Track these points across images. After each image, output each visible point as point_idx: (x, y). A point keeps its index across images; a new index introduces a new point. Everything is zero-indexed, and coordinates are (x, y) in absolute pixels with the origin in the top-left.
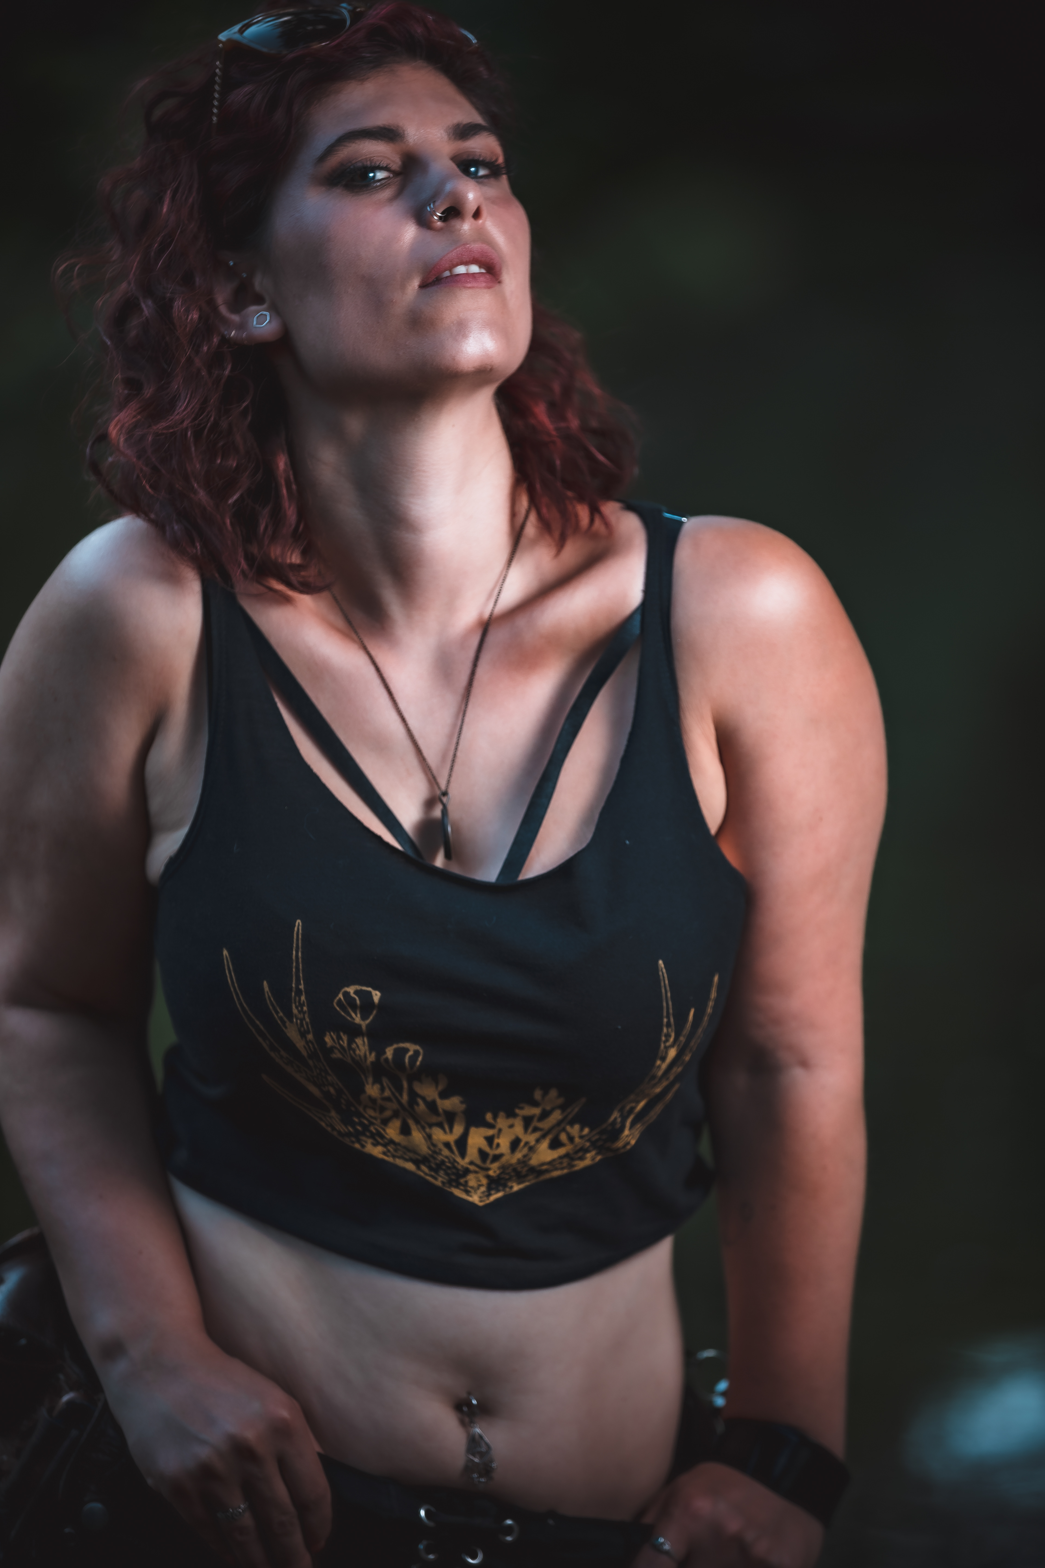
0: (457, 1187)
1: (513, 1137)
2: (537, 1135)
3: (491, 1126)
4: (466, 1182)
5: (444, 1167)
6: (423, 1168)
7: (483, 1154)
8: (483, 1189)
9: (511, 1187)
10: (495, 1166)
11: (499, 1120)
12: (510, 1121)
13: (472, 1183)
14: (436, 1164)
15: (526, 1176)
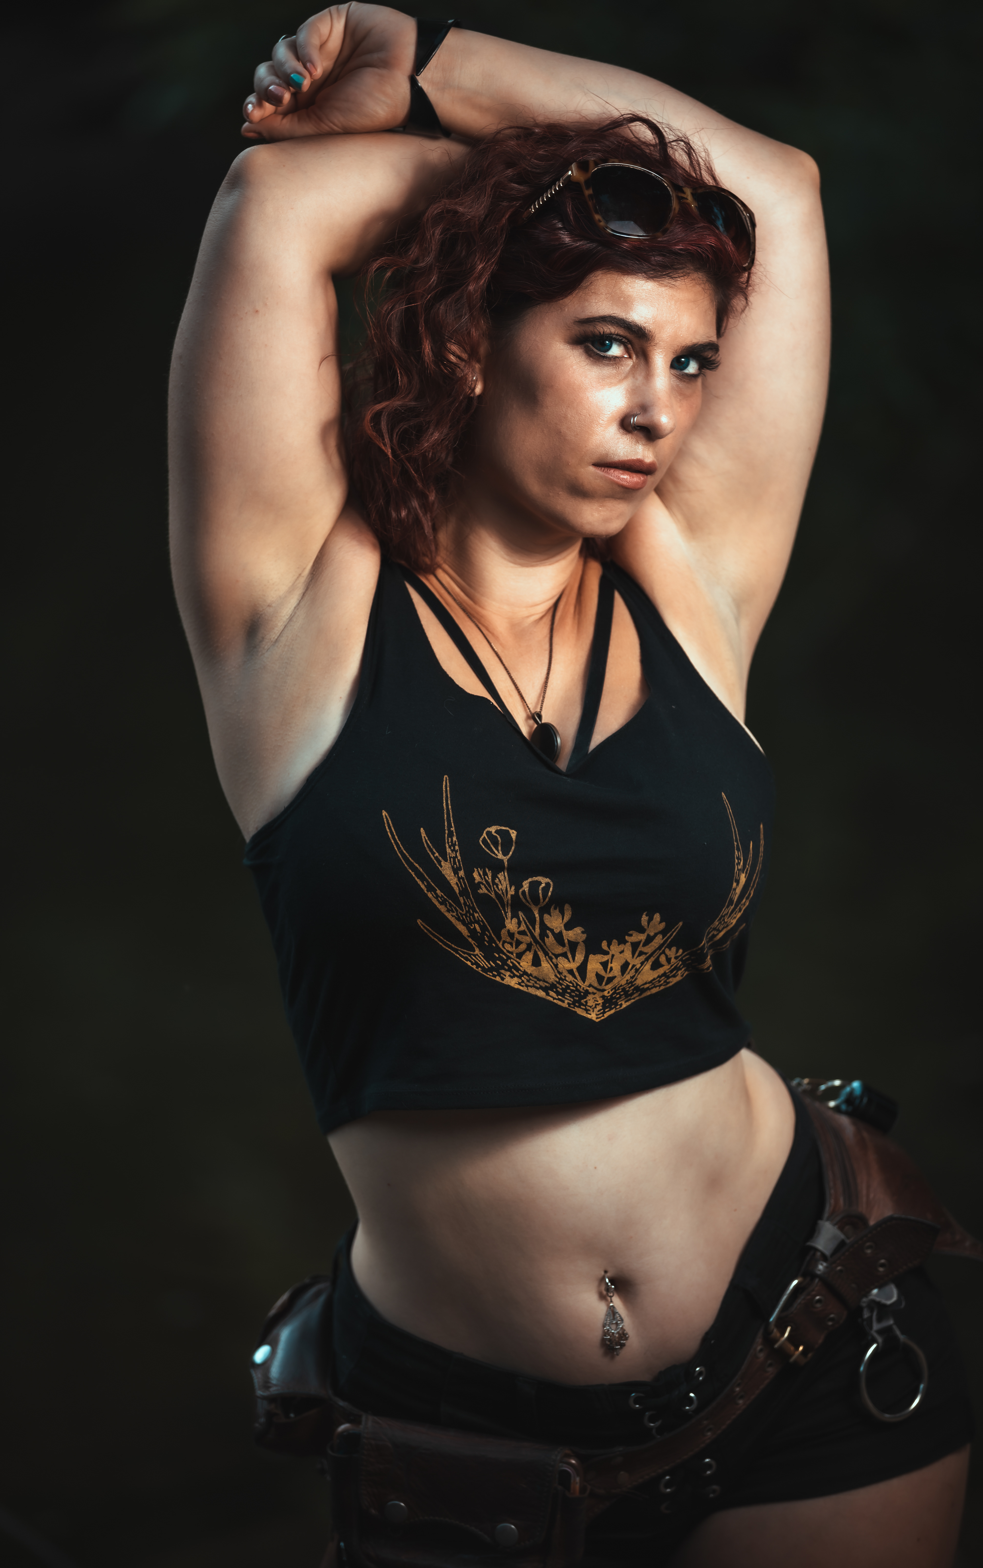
0: (579, 1007)
1: (623, 961)
2: (643, 958)
3: (606, 953)
4: (586, 1002)
5: (569, 991)
6: (551, 993)
7: (599, 978)
8: (599, 1008)
9: (621, 1005)
10: (610, 986)
11: (612, 947)
12: (622, 947)
13: (591, 1003)
14: (562, 989)
15: (632, 994)
